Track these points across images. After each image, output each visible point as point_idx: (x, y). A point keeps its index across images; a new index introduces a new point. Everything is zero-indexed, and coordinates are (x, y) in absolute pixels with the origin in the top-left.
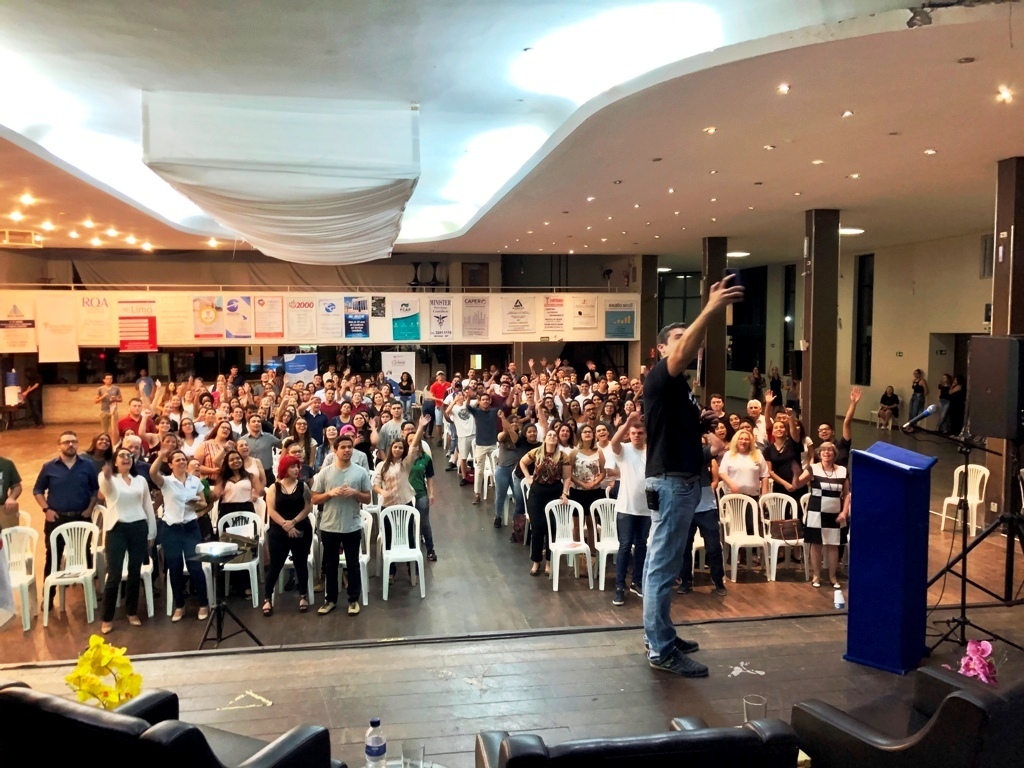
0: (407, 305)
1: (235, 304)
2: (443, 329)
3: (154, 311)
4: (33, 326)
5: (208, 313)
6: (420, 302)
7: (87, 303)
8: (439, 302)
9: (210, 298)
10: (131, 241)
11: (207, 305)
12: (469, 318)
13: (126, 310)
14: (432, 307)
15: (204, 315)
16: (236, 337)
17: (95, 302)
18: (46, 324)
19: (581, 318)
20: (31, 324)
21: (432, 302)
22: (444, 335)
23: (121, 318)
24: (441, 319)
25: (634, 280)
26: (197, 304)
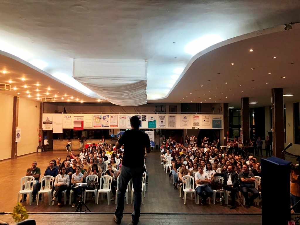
0: (152, 118)
1: (105, 117)
2: (163, 125)
3: (84, 119)
4: (52, 123)
5: (98, 120)
6: (156, 117)
7: (66, 117)
8: (162, 117)
9: (98, 116)
10: (77, 100)
11: (97, 118)
12: (170, 122)
13: (76, 119)
14: (160, 118)
15: (96, 120)
16: (105, 127)
17: (68, 117)
18: (55, 123)
19: (205, 122)
20: (51, 123)
21: (160, 117)
23: (74, 121)
24: (162, 122)
25: (221, 111)
26: (95, 117)
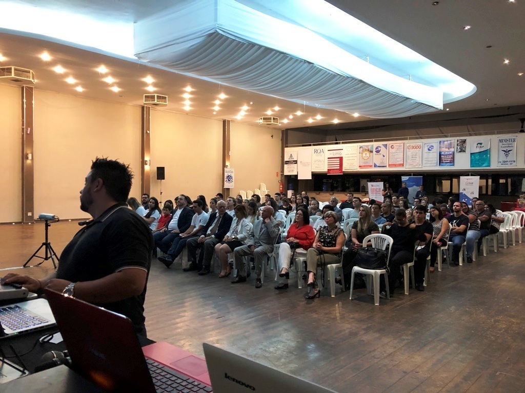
0: (481, 144)
1: (379, 149)
2: (509, 159)
3: (343, 154)
5: (366, 154)
6: (490, 142)
7: (316, 151)
8: (506, 140)
9: (367, 146)
11: (366, 150)
13: (331, 154)
14: (501, 144)
15: (364, 155)
16: (379, 167)
17: (319, 151)
18: (301, 162)
20: (296, 162)
21: (501, 141)
22: (509, 163)
23: (328, 158)
24: (507, 152)
26: (361, 149)
